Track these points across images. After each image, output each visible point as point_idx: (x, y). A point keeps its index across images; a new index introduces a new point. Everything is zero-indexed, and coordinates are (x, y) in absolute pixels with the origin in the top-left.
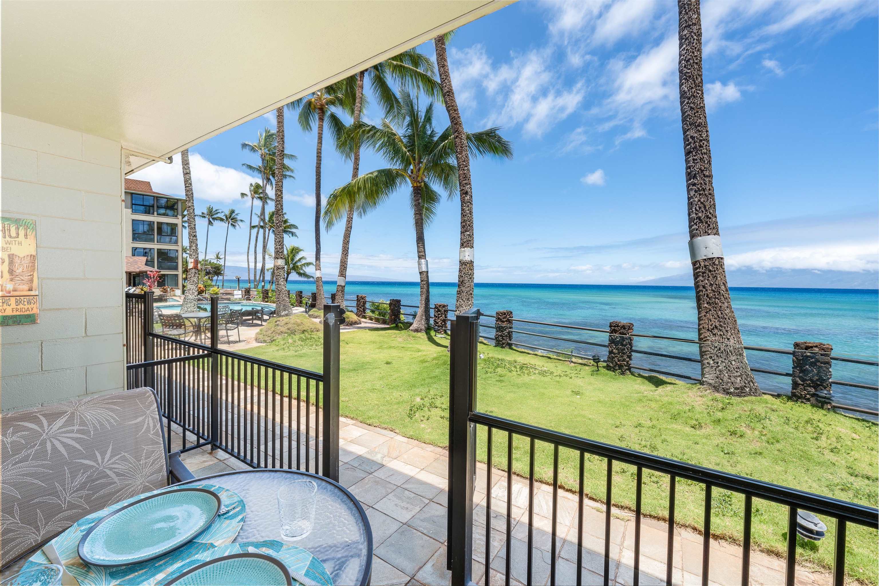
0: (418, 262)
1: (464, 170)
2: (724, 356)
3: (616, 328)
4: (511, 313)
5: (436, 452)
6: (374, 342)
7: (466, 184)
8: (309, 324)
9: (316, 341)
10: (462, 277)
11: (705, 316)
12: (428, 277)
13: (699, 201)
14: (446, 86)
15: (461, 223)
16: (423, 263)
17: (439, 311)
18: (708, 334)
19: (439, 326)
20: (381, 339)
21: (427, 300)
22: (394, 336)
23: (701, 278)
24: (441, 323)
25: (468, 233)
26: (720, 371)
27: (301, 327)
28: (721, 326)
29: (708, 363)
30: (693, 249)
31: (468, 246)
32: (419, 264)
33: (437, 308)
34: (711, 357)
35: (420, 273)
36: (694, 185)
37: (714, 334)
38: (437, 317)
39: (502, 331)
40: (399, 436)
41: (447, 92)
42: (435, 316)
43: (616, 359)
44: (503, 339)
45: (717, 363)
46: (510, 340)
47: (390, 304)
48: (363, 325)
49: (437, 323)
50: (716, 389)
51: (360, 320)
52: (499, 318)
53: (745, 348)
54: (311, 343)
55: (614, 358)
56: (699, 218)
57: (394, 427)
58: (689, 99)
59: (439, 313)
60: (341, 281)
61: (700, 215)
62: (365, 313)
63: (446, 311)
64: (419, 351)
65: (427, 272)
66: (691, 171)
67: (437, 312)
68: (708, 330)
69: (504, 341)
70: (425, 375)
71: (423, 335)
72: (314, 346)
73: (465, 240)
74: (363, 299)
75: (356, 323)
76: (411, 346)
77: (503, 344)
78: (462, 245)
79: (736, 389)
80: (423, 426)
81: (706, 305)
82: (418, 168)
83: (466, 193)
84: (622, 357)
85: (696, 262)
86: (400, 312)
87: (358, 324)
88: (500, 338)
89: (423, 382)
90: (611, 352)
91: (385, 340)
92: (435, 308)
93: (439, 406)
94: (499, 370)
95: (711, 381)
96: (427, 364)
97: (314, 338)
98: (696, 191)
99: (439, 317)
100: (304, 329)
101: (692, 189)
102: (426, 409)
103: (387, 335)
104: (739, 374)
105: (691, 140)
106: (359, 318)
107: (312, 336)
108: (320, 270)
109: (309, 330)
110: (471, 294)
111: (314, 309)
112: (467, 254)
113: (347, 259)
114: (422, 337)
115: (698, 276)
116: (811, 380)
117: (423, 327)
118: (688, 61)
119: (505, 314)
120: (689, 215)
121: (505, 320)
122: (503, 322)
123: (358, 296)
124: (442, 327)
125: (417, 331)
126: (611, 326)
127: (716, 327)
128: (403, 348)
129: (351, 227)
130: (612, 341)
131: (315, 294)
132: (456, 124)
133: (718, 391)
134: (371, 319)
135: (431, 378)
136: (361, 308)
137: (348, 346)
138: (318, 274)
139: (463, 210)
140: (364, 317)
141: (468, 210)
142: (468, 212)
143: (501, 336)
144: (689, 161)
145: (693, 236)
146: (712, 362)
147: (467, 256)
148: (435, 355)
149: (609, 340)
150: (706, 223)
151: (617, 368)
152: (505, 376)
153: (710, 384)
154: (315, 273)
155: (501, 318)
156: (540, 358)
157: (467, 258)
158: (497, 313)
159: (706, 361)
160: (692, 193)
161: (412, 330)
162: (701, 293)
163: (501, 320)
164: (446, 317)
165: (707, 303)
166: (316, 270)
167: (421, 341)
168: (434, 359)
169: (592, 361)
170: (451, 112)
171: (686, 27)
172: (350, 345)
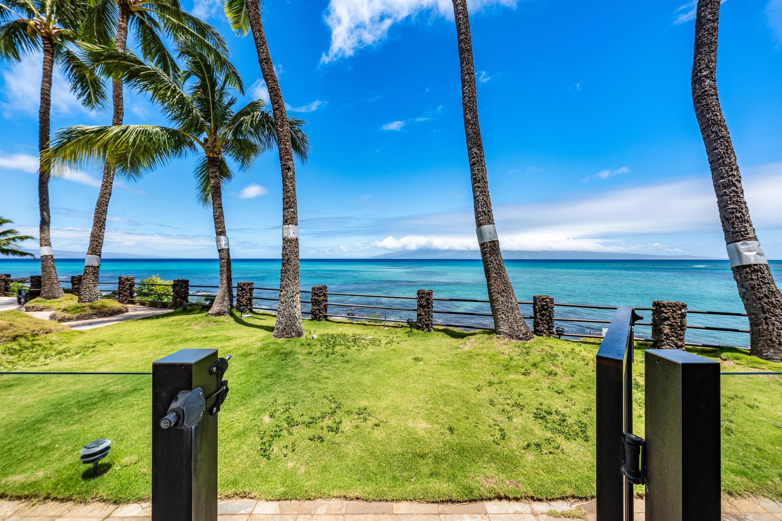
0: (216, 238)
1: (285, 144)
2: (511, 311)
3: (423, 295)
4: (326, 287)
5: (333, 512)
6: (157, 337)
7: (288, 159)
8: (28, 325)
9: (44, 349)
10: (288, 255)
11: (495, 283)
12: (229, 255)
13: (483, 199)
14: (263, 52)
15: (284, 199)
16: (223, 240)
17: (243, 289)
18: (499, 295)
19: (244, 306)
20: (167, 329)
21: (229, 279)
22: (188, 324)
23: (488, 255)
24: (246, 302)
25: (292, 210)
26: (511, 323)
27: (10, 331)
28: (505, 289)
29: (501, 318)
30: (480, 235)
31: (293, 224)
32: (218, 241)
33: (241, 287)
34: (503, 313)
35: (219, 251)
36: (479, 187)
37: (502, 296)
38: (240, 296)
39: (319, 305)
40: (260, 502)
41: (265, 59)
42: (238, 295)
43: (424, 320)
44: (320, 313)
45: (508, 317)
46: (326, 312)
47: (174, 286)
48: (130, 313)
49: (242, 302)
50: (511, 337)
51: (126, 308)
52: (315, 293)
53: (519, 303)
54: (34, 355)
55: (422, 319)
56: (484, 211)
57: (247, 490)
58: (472, 125)
59: (244, 292)
60: (93, 260)
61: (484, 209)
62: (132, 297)
63: (251, 289)
64: (229, 339)
65: (228, 249)
66: (477, 178)
67: (241, 291)
68: (498, 293)
69: (321, 315)
70: (256, 374)
71: (227, 319)
72: (42, 359)
73: (289, 217)
74: (129, 281)
75: (119, 312)
76: (214, 334)
77: (320, 317)
78: (286, 222)
79: (523, 334)
80: (290, 465)
81: (494, 275)
82: (214, 138)
83: (289, 169)
84: (428, 317)
85: (484, 243)
86: (188, 293)
87: (123, 312)
88: (317, 312)
89: (258, 387)
90: (419, 315)
91: (175, 330)
92: (238, 287)
93: (300, 419)
94: (337, 348)
95: (506, 331)
96: (252, 358)
97: (39, 345)
98: (480, 192)
99: (243, 296)
100: (17, 333)
101: (477, 191)
102: (285, 432)
103: (174, 323)
104: (521, 323)
105: (475, 155)
106: (125, 306)
107: (36, 342)
108: (50, 245)
109: (29, 334)
110: (298, 272)
111: (38, 299)
112: (291, 231)
113: (103, 233)
114: (227, 321)
115: (486, 254)
116: (546, 320)
117: (226, 310)
118: (470, 98)
119: (321, 289)
120: (476, 209)
121: (321, 294)
122: (320, 296)
123: (120, 278)
124: (247, 306)
125: (219, 314)
126: (418, 294)
127: (503, 291)
128: (205, 338)
129: (110, 194)
130: (420, 306)
131: (40, 277)
132: (275, 95)
133: (513, 339)
134: (143, 304)
135: (266, 377)
136: (126, 291)
137: (112, 348)
138: (46, 251)
139: (284, 185)
140: (133, 302)
141: (292, 186)
142: (292, 188)
143: (318, 309)
144: (474, 170)
145: (479, 225)
146: (504, 317)
147: (292, 233)
148: (260, 344)
149: (418, 305)
150: (488, 215)
151: (425, 326)
152: (347, 354)
153: (506, 333)
154: (39, 251)
155: (317, 292)
156: (357, 326)
157: (292, 236)
158: (313, 289)
159: (499, 316)
160: (478, 193)
161: (212, 314)
162: (489, 266)
163: (317, 294)
164: (251, 296)
165: (495, 273)
166: (41, 245)
167: (227, 325)
168: (262, 349)
169: (406, 324)
170: (270, 81)
171: (467, 73)
172: (116, 346)
